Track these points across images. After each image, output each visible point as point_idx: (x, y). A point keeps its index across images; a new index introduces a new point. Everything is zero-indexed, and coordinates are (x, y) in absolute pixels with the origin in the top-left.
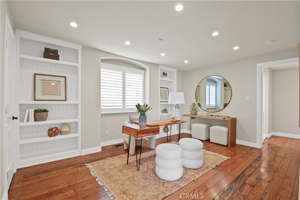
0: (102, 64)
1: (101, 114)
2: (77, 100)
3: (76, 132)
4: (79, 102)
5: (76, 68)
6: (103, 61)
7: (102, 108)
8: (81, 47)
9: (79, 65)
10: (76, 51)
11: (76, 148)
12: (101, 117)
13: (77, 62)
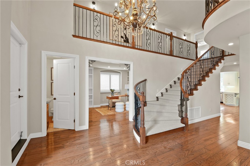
0: (101, 73)
1: (101, 93)
2: (92, 87)
3: (92, 99)
4: (93, 88)
5: (92, 76)
6: (101, 71)
7: (101, 90)
8: (93, 68)
9: (93, 75)
10: (92, 70)
11: (92, 105)
12: (101, 94)
13: (92, 74)
